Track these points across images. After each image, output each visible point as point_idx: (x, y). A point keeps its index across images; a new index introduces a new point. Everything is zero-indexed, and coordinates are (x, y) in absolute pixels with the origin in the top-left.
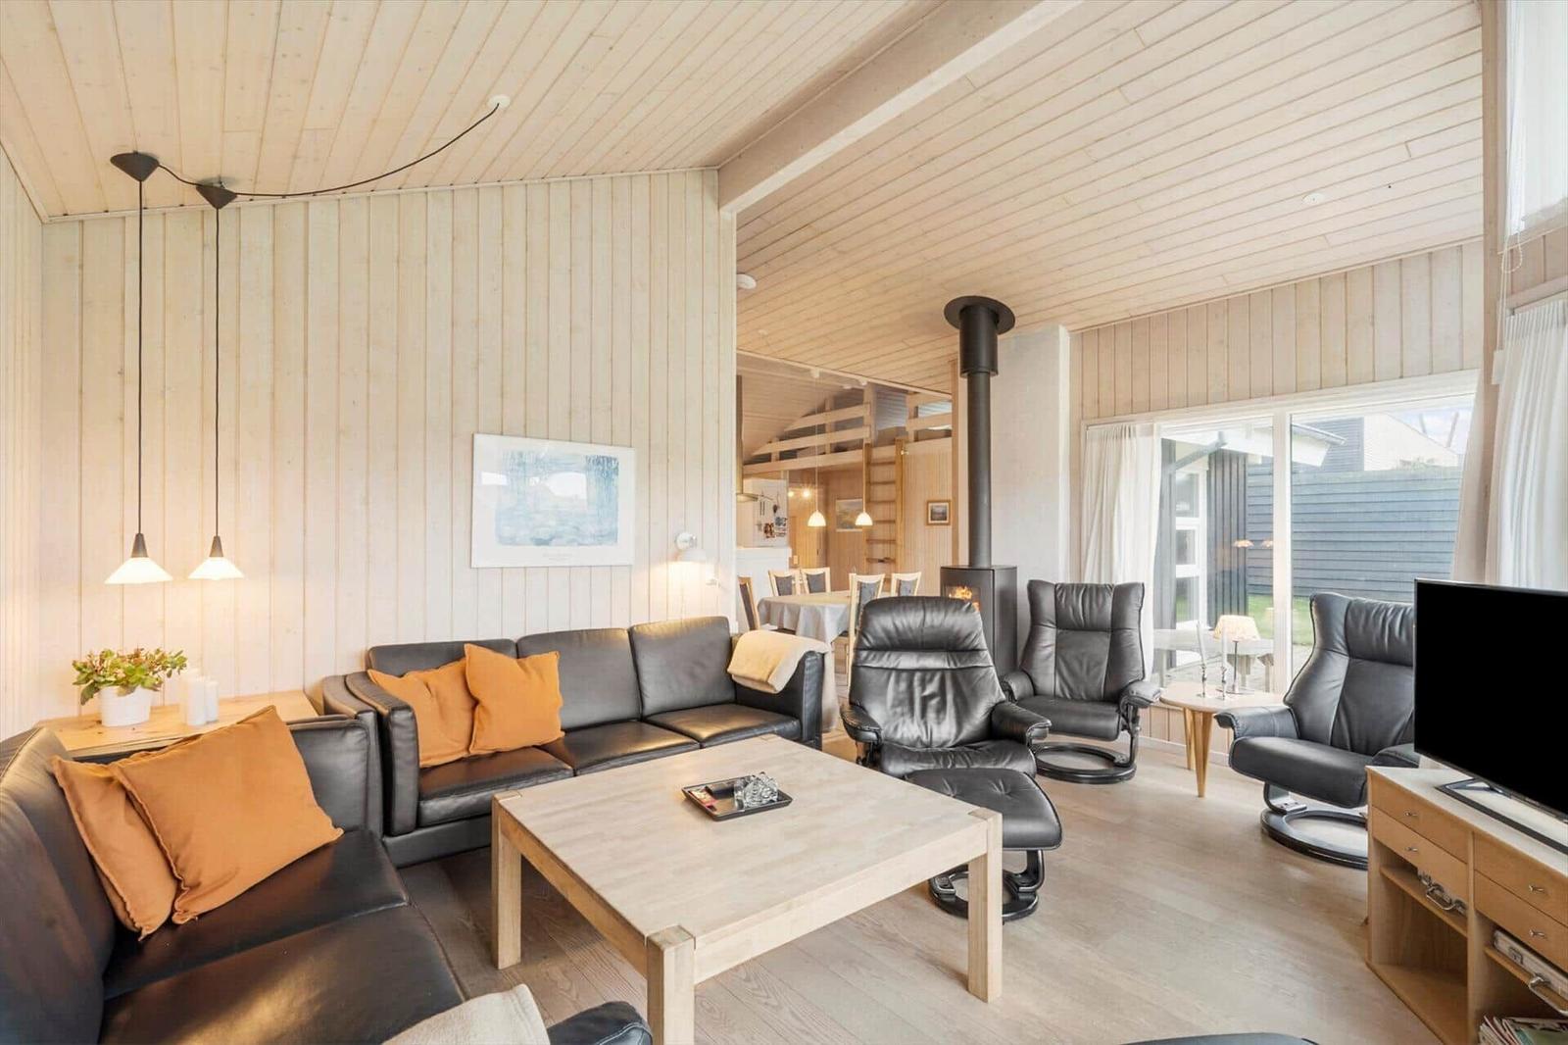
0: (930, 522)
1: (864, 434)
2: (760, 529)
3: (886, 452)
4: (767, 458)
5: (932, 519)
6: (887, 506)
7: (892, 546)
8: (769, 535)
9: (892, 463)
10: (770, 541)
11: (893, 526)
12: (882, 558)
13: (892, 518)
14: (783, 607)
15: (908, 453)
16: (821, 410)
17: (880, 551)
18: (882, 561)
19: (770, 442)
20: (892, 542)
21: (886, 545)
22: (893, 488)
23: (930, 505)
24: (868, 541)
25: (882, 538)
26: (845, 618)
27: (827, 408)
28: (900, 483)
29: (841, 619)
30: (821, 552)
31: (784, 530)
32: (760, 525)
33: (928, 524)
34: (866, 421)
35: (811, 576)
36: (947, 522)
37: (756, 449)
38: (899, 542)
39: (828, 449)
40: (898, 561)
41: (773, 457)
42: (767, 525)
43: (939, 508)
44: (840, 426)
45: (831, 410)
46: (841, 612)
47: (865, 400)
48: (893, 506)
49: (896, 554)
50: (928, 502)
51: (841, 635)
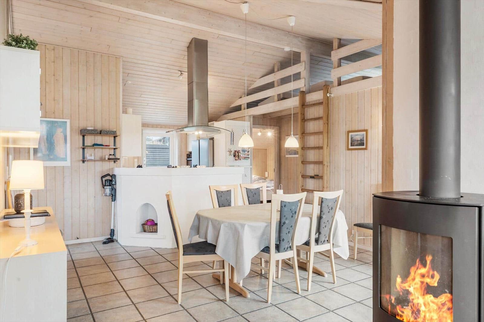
0: (350, 147)
1: (300, 84)
2: (230, 155)
3: (316, 96)
4: (238, 108)
5: (351, 146)
6: (316, 137)
7: (321, 166)
8: (237, 158)
9: (321, 103)
10: (238, 162)
11: (321, 150)
12: (313, 175)
13: (321, 145)
14: (208, 222)
15: (332, 95)
16: (272, 72)
17: (311, 170)
18: (312, 177)
19: (241, 98)
20: (320, 163)
21: (316, 165)
22: (321, 122)
23: (350, 134)
24: (302, 162)
25: (313, 160)
26: (265, 234)
27: (276, 70)
28: (327, 118)
29: (263, 234)
30: (276, 170)
31: (248, 155)
32: (230, 152)
33: (349, 149)
34: (302, 75)
35: (250, 190)
36: (364, 147)
37: (232, 103)
38: (325, 163)
39: (276, 98)
40: (325, 178)
41: (243, 107)
42: (235, 151)
43: (358, 136)
44: (284, 81)
45: (278, 70)
46: (262, 230)
47: (302, 59)
48: (321, 136)
49: (323, 172)
50: (349, 132)
51: (263, 251)
